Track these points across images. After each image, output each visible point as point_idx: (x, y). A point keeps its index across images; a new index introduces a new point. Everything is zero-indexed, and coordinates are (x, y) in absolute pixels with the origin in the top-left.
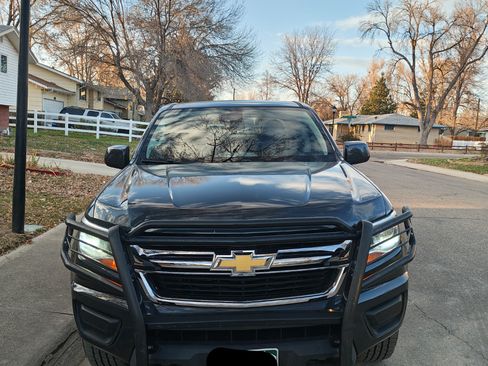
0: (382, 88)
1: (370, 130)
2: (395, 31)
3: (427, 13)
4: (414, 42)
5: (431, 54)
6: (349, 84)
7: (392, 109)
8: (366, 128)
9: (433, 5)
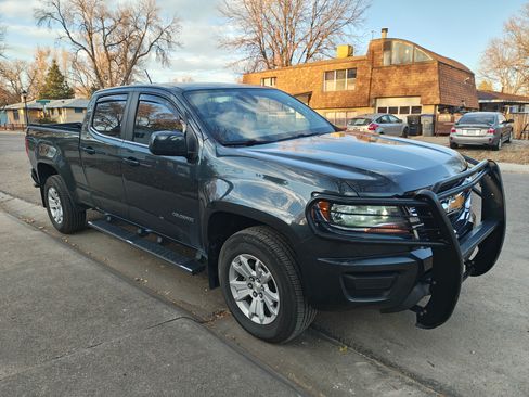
0: (56, 74)
1: (60, 113)
2: (72, 22)
3: (95, 10)
4: (90, 34)
5: (106, 47)
6: (19, 70)
7: (69, 94)
8: (56, 112)
9: (101, 3)
